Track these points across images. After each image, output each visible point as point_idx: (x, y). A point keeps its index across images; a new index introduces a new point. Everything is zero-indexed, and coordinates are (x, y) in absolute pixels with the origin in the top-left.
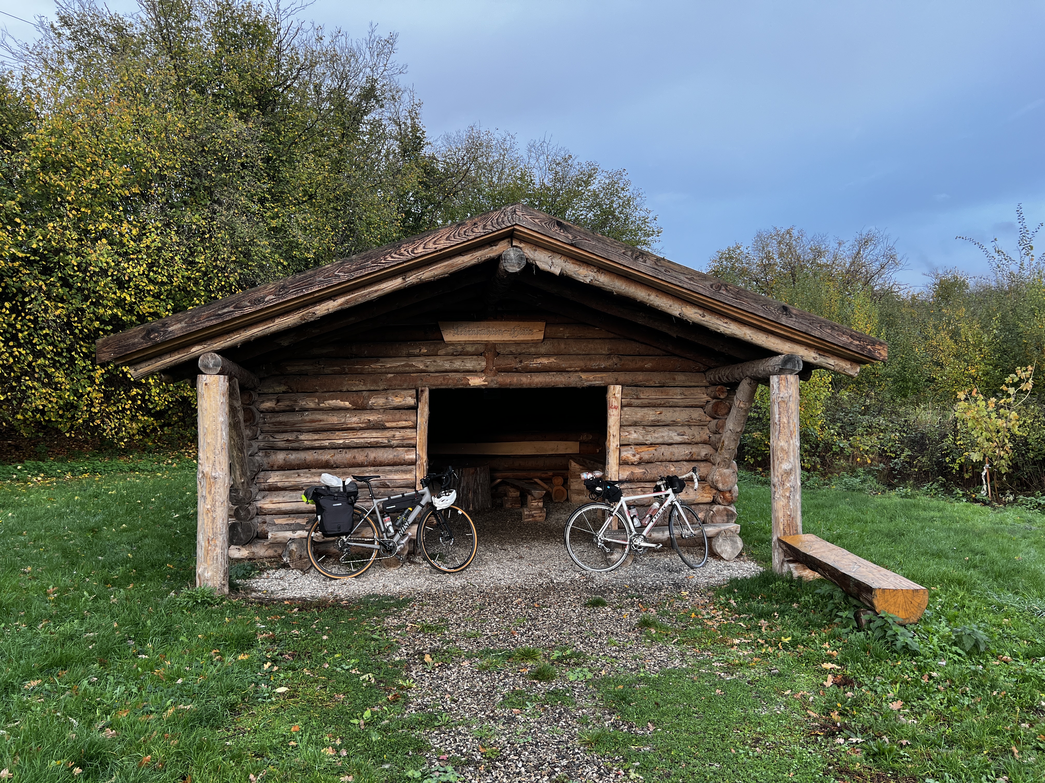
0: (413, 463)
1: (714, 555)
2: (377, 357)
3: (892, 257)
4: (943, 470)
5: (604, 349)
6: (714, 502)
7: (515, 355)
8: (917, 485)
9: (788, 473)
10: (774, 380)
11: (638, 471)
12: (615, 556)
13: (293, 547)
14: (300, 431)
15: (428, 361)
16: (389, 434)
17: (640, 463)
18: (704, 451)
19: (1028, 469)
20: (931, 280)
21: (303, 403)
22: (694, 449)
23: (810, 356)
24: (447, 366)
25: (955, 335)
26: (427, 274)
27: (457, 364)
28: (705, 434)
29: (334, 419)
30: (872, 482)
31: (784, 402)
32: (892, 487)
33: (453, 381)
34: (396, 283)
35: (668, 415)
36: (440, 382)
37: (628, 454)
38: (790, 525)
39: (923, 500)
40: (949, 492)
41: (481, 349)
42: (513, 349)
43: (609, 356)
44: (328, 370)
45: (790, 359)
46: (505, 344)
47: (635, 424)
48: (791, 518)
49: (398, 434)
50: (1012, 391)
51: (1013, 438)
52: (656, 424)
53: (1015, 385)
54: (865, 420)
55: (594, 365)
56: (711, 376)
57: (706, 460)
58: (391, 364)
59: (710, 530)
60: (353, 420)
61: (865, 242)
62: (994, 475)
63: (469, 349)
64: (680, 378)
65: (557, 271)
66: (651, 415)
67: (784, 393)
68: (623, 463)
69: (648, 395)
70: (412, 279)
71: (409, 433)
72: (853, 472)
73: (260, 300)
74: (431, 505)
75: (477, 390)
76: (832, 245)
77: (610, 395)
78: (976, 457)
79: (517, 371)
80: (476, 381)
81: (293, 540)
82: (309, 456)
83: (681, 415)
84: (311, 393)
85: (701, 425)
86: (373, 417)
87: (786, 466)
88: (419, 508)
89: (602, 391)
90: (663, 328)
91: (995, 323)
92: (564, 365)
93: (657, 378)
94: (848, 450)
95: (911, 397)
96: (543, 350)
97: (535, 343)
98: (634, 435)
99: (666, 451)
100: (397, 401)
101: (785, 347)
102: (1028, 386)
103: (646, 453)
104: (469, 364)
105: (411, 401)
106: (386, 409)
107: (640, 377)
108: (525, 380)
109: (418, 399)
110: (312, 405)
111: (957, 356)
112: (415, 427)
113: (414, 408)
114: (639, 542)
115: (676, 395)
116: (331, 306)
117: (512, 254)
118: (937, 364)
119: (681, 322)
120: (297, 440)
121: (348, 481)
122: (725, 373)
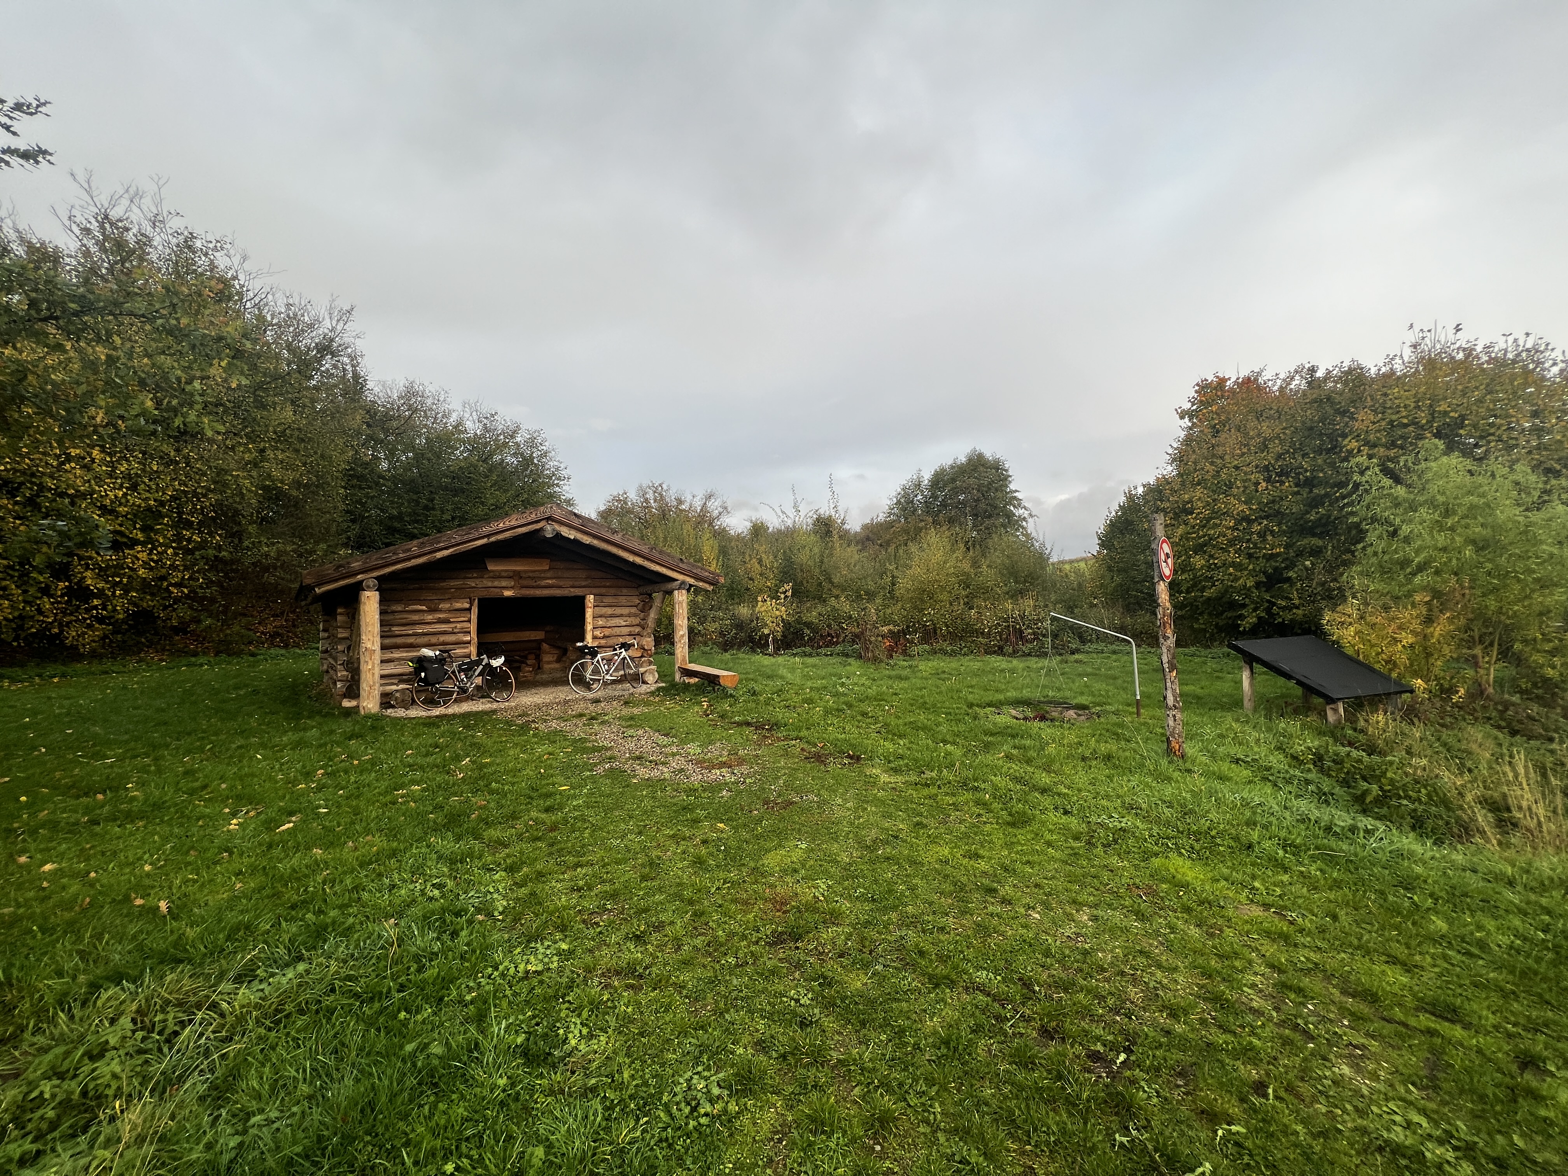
0: (469, 642)
1: (644, 682)
2: (444, 579)
3: (726, 508)
4: (751, 639)
5: (583, 574)
6: (642, 656)
7: (532, 578)
8: (739, 649)
9: (683, 636)
10: (676, 592)
11: (603, 642)
12: (595, 686)
13: (398, 695)
14: (393, 625)
15: (478, 581)
16: (453, 625)
17: (604, 637)
18: (637, 630)
19: (790, 637)
20: (749, 525)
21: (394, 608)
22: (632, 629)
23: (692, 581)
24: (490, 584)
25: (760, 562)
26: (500, 537)
27: (496, 583)
28: (637, 621)
29: (416, 617)
30: (716, 649)
31: (680, 603)
32: (726, 651)
33: (494, 593)
34: (484, 541)
35: (619, 611)
36: (484, 594)
37: (597, 633)
38: (684, 660)
39: (741, 655)
40: (753, 651)
41: (511, 574)
42: (531, 574)
43: (587, 578)
44: (411, 587)
45: (683, 583)
46: (526, 572)
47: (601, 616)
48: (684, 657)
49: (458, 625)
50: (783, 596)
51: (783, 620)
52: (612, 616)
53: (785, 593)
54: (712, 614)
55: (577, 583)
56: (641, 590)
57: (638, 634)
58: (453, 583)
59: (642, 670)
60: (429, 617)
61: (709, 497)
62: (775, 640)
63: (504, 574)
64: (625, 591)
65: (572, 537)
66: (609, 611)
67: (680, 599)
68: (595, 638)
69: (608, 600)
70: (493, 539)
71: (466, 625)
72: (705, 644)
73: (409, 550)
74: (488, 664)
75: (508, 599)
76: (688, 498)
77: (587, 601)
78: (766, 631)
79: (533, 587)
80: (508, 593)
81: (397, 691)
82: (399, 641)
83: (625, 611)
84: (399, 601)
85: (635, 615)
86: (442, 616)
87: (681, 633)
88: (481, 667)
89: (583, 598)
90: (621, 566)
91: (780, 555)
92: (561, 583)
93: (612, 591)
94: (703, 632)
95: (737, 600)
96: (548, 575)
97: (544, 571)
98: (600, 622)
99: (617, 631)
100: (458, 605)
101: (680, 577)
102: (789, 594)
103: (607, 632)
104: (504, 583)
105: (467, 606)
106: (449, 611)
107: (603, 590)
108: (539, 593)
109: (471, 605)
110: (400, 609)
111: (761, 575)
112: (469, 621)
113: (469, 610)
114: (608, 677)
115: (623, 600)
116: (446, 553)
117: (549, 528)
118: (751, 579)
119: (633, 564)
120: (390, 631)
121: (438, 653)
122: (648, 589)
